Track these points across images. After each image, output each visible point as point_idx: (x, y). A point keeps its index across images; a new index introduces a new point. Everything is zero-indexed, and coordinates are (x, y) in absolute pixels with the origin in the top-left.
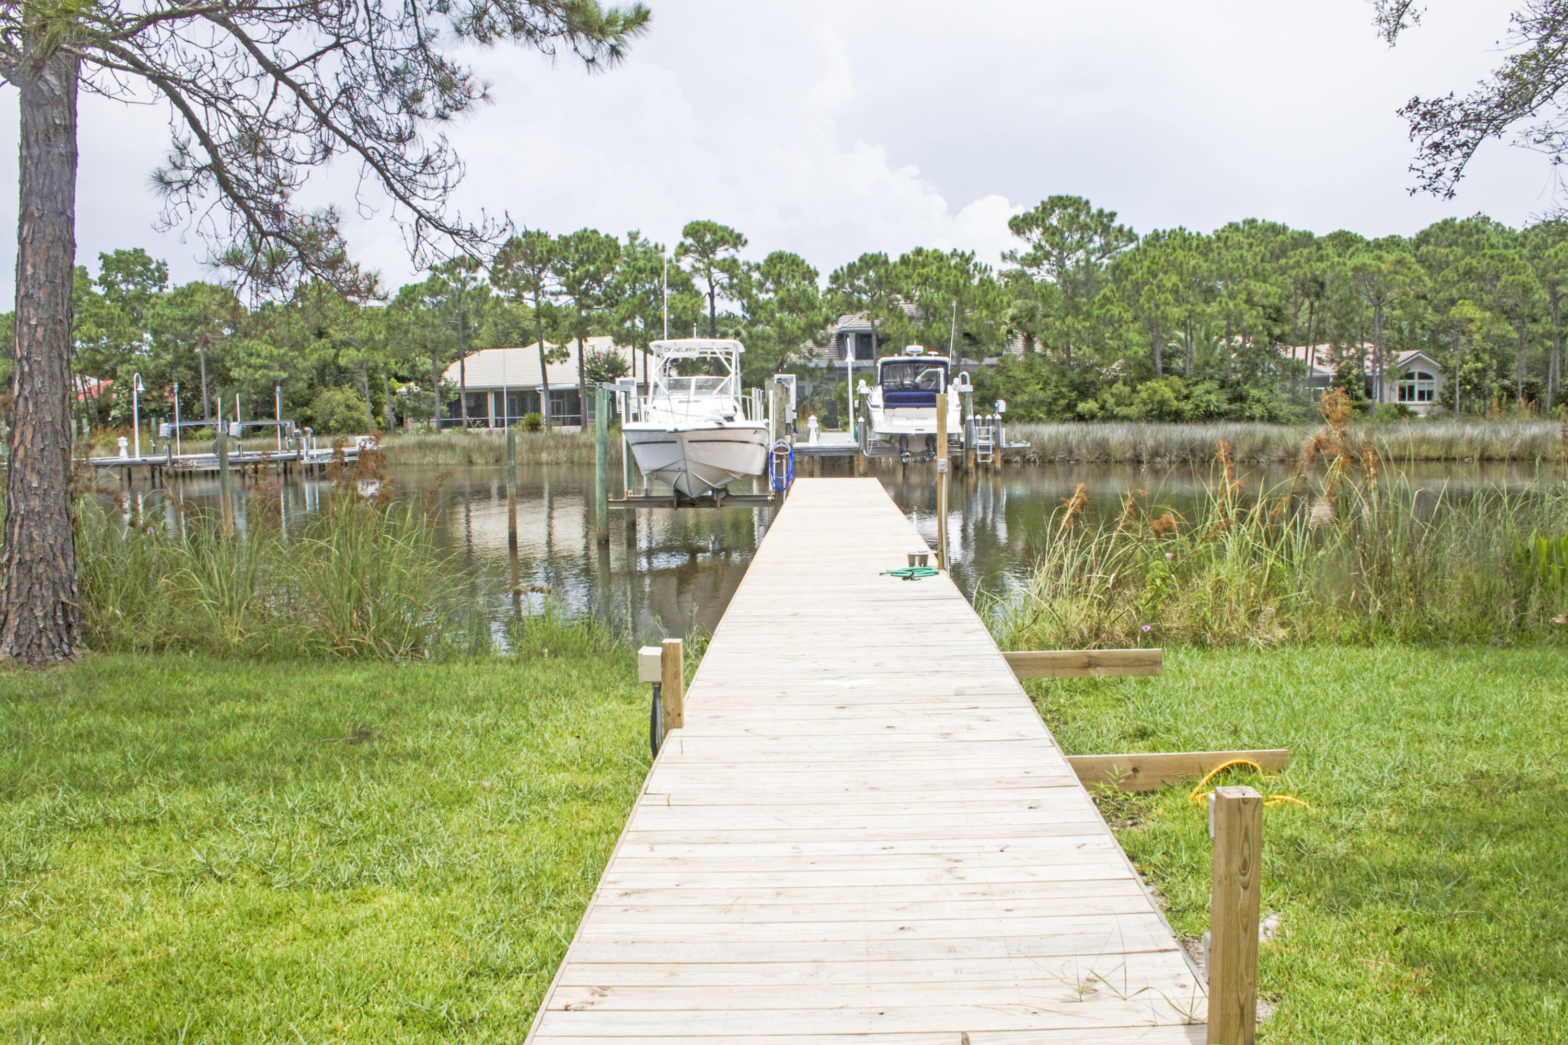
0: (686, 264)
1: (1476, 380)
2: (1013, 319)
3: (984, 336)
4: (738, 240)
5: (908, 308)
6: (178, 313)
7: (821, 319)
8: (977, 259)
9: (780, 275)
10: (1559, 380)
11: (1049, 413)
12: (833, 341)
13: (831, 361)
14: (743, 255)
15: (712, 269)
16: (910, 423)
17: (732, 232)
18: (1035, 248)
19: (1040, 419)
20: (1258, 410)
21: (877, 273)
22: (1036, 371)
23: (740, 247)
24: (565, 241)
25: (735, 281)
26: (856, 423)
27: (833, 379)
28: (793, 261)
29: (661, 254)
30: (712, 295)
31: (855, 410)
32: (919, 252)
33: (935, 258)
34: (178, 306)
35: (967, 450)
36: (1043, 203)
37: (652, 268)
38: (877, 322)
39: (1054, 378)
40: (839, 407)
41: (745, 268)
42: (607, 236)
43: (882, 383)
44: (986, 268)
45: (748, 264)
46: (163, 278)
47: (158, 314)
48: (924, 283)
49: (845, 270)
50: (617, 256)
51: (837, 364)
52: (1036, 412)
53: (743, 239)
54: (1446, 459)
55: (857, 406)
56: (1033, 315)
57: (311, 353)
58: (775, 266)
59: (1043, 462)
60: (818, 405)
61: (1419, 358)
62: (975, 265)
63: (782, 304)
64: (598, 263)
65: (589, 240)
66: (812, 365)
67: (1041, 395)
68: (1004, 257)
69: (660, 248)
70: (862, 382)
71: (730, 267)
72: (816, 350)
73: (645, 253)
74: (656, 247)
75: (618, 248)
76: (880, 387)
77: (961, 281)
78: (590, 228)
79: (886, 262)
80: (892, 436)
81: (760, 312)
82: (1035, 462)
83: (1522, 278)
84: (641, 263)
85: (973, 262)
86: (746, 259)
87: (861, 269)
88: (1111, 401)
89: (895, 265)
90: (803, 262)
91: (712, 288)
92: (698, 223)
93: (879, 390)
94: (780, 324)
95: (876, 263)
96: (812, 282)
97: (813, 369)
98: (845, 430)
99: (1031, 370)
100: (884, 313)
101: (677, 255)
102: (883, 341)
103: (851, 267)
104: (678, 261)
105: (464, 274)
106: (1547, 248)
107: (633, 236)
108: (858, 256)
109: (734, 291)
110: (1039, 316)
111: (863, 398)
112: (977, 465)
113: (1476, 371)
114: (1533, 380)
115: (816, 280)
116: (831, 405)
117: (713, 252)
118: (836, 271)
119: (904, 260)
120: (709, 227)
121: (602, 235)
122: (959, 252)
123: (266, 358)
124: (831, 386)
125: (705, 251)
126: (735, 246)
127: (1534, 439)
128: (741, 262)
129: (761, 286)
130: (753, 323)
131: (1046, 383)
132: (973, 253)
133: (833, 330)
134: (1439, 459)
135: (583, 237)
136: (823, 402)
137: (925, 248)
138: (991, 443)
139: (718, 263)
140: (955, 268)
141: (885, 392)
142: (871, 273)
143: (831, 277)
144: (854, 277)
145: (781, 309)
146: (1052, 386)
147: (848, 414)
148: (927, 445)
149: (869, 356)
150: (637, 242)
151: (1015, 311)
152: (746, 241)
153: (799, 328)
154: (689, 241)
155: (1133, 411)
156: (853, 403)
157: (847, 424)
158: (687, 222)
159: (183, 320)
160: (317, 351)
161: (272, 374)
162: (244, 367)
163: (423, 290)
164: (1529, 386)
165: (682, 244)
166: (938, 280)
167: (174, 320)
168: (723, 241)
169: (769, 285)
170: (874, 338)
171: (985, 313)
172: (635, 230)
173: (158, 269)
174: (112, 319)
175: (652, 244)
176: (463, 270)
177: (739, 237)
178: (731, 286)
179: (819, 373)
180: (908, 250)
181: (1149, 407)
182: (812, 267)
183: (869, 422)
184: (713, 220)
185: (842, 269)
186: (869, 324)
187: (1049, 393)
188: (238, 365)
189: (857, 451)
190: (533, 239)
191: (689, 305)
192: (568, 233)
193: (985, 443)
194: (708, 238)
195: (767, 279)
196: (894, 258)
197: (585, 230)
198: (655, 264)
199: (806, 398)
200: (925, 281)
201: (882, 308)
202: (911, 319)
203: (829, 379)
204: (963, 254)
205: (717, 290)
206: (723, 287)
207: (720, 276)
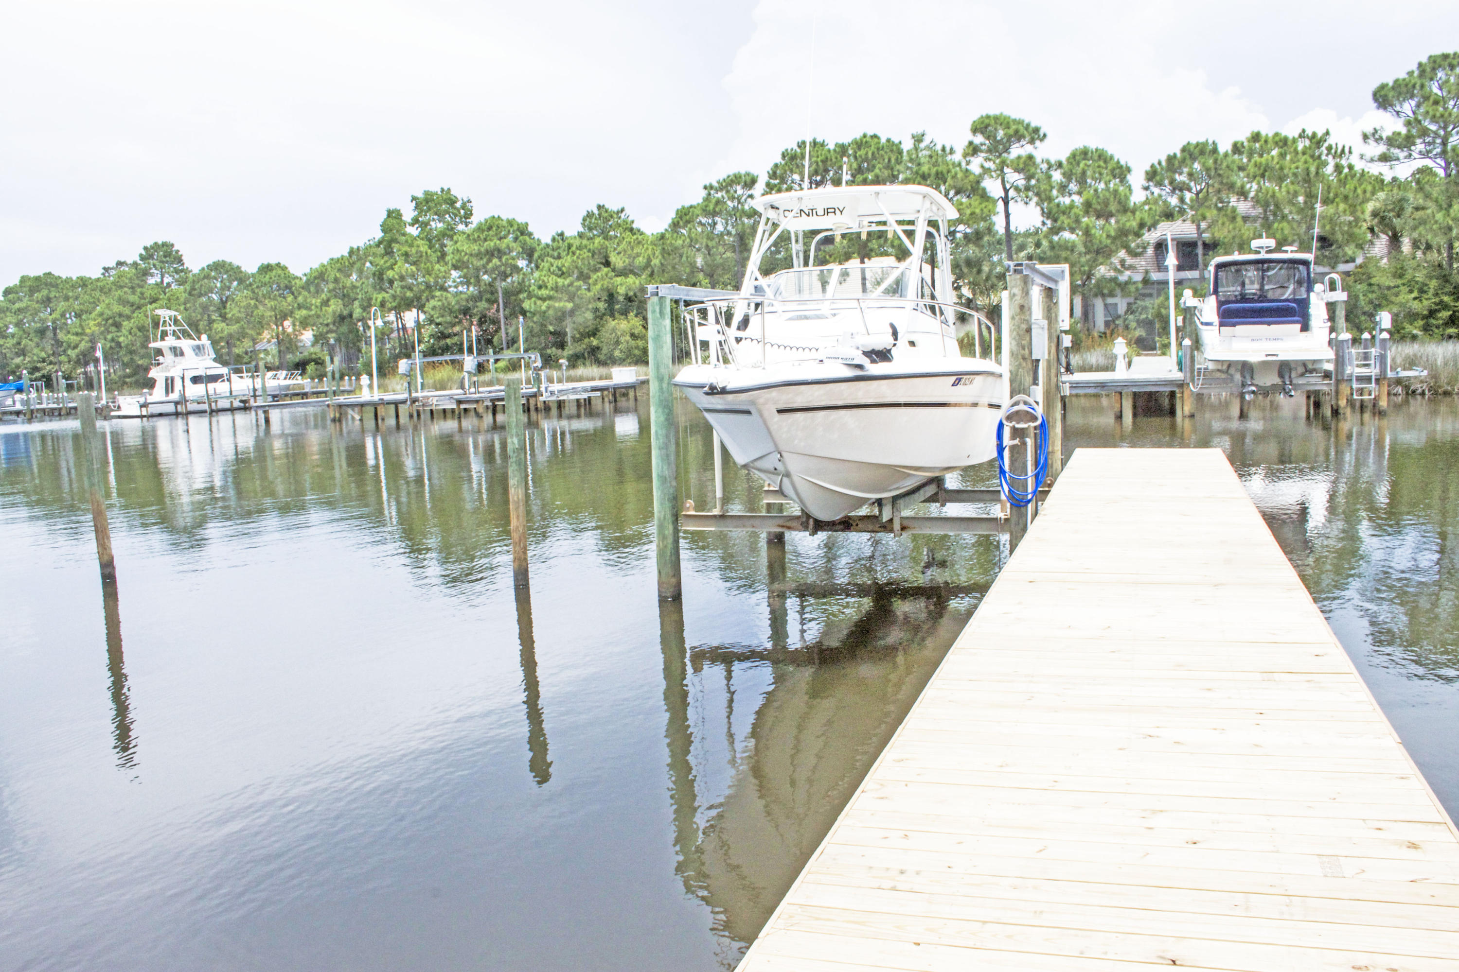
0: (975, 165)
2: (1375, 214)
3: (1339, 236)
4: (1035, 135)
5: (1242, 207)
6: (475, 248)
7: (1134, 224)
8: (1331, 141)
9: (1084, 173)
11: (1426, 328)
12: (1150, 251)
13: (1147, 272)
14: (1042, 152)
15: (1006, 170)
16: (1256, 345)
17: (1028, 125)
18: (1408, 123)
19: (1414, 338)
21: (1204, 165)
22: (1408, 277)
23: (1038, 143)
24: (842, 150)
25: (1033, 182)
26: (1180, 345)
27: (1150, 295)
28: (1100, 157)
29: (949, 158)
30: (1006, 202)
31: (1178, 329)
32: (1256, 137)
33: (1276, 143)
34: (475, 241)
35: (1338, 382)
36: (1420, 65)
37: (937, 173)
38: (1203, 225)
39: (1433, 283)
40: (1157, 326)
41: (1044, 166)
42: (888, 140)
43: (1216, 292)
44: (1343, 151)
45: (1048, 162)
46: (469, 214)
47: (459, 250)
48: (1263, 176)
49: (1164, 164)
50: (899, 162)
51: (1155, 276)
52: (1409, 328)
53: (1041, 134)
55: (1180, 323)
56: (1402, 209)
57: (595, 284)
58: (1078, 164)
59: (1436, 393)
60: (1133, 325)
62: (1329, 148)
63: (1088, 205)
64: (877, 171)
65: (868, 145)
66: (1123, 278)
67: (1416, 306)
68: (1365, 137)
69: (948, 150)
70: (1188, 293)
71: (1026, 165)
72: (1129, 261)
73: (931, 157)
74: (944, 149)
75: (900, 152)
76: (1213, 298)
77: (1313, 169)
78: (870, 133)
79: (1215, 151)
80: (1230, 364)
81: (1062, 218)
82: (1423, 394)
84: (925, 169)
85: (1326, 145)
86: (1045, 157)
87: (1183, 161)
89: (1226, 155)
90: (1112, 158)
91: (1006, 191)
92: (988, 117)
93: (1212, 301)
94: (1087, 232)
95: (1202, 153)
96: (1123, 180)
97: (1127, 283)
98: (1164, 354)
99: (1401, 276)
100: (1211, 214)
101: (965, 155)
102: (1211, 247)
103: (1171, 159)
104: (968, 163)
105: (740, 191)
107: (918, 139)
108: (1181, 147)
109: (1030, 194)
110: (1409, 210)
111: (1188, 313)
112: (1351, 403)
115: (1129, 177)
116: (1148, 324)
117: (1007, 150)
118: (1152, 166)
119: (1237, 148)
120: (1001, 121)
121: (883, 140)
122: (1309, 132)
123: (552, 289)
124: (1148, 302)
125: (998, 148)
126: (1032, 142)
128: (1038, 160)
129: (1063, 189)
130: (1055, 231)
131: (1422, 291)
132: (1327, 133)
133: (1151, 237)
135: (862, 143)
136: (1138, 321)
137: (1263, 133)
138: (1373, 371)
139: (1012, 161)
140: (1304, 153)
141: (1220, 304)
142: (1197, 166)
143: (1147, 173)
144: (1175, 172)
145: (1087, 213)
146: (1430, 295)
147: (1168, 334)
148: (1281, 375)
149: (1194, 266)
150: (922, 145)
151: (1378, 205)
152: (1045, 135)
153: (1108, 236)
154: (979, 139)
156: (1175, 320)
157: (1166, 346)
158: (976, 117)
159: (479, 256)
160: (601, 280)
161: (557, 305)
162: (533, 299)
163: (698, 211)
165: (971, 143)
166: (1281, 169)
167: (471, 255)
168: (1018, 136)
169: (1073, 186)
170: (1200, 244)
171: (1342, 206)
172: (920, 131)
173: (463, 207)
174: (421, 256)
175: (939, 147)
176: (739, 188)
177: (1036, 130)
178: (1028, 188)
179: (1132, 288)
180: (1243, 136)
182: (1123, 163)
183: (1197, 344)
184: (1006, 113)
185: (1160, 163)
186: (1194, 226)
187: (1425, 303)
188: (530, 297)
189: (1181, 385)
190: (809, 148)
191: (978, 211)
192: (846, 139)
193: (1364, 371)
194: (1000, 134)
195: (1069, 180)
196: (1224, 147)
197: (865, 136)
198: (942, 168)
199: (1119, 317)
200: (1263, 172)
201: (1209, 207)
202: (1246, 219)
203: (1145, 295)
204: (1314, 135)
205: (1012, 193)
206: (1017, 189)
207: (1014, 177)
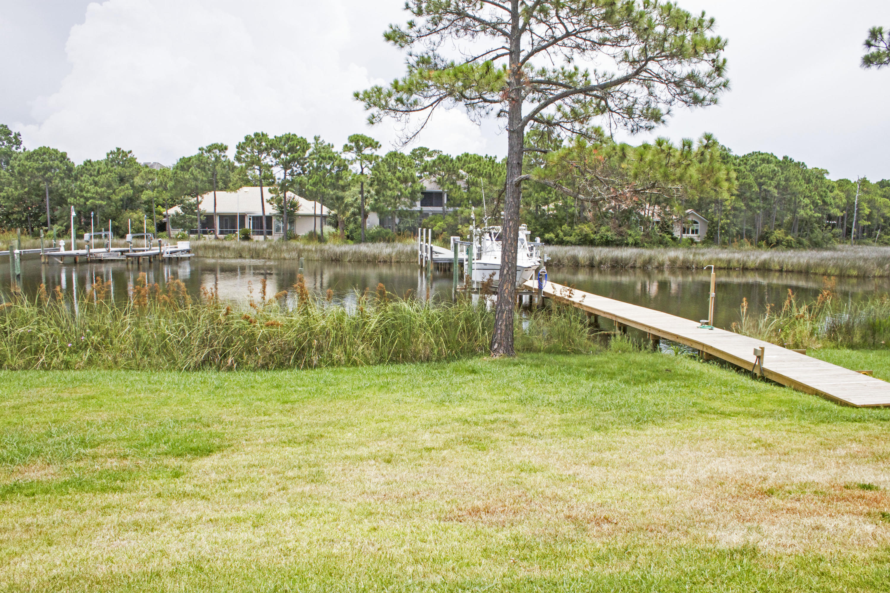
0: (349, 156)
1: (727, 228)
4: (376, 145)
9: (396, 164)
10: (761, 229)
15: (363, 159)
17: (373, 140)
20: (630, 240)
23: (377, 149)
24: (278, 140)
30: (362, 174)
37: (328, 156)
41: (377, 158)
42: (301, 138)
46: (19, 143)
47: (23, 165)
53: (379, 144)
54: (728, 268)
60: (402, 229)
61: (692, 213)
64: (299, 153)
65: (292, 140)
69: (332, 146)
71: (371, 158)
73: (324, 148)
74: (329, 145)
75: (308, 144)
77: (492, 173)
78: (292, 133)
83: (748, 181)
84: (323, 154)
88: (561, 234)
91: (362, 168)
92: (358, 136)
95: (447, 160)
100: (450, 186)
101: (343, 150)
104: (343, 154)
105: (218, 153)
106: (757, 167)
107: (316, 139)
113: (727, 224)
114: (749, 228)
117: (363, 151)
120: (363, 138)
121: (299, 137)
122: (489, 156)
123: (94, 193)
124: (409, 219)
125: (359, 149)
126: (375, 148)
127: (765, 260)
128: (376, 156)
134: (724, 268)
135: (289, 138)
136: (405, 227)
139: (365, 156)
150: (319, 142)
152: (380, 146)
154: (351, 144)
155: (572, 239)
158: (351, 134)
159: (38, 169)
160: (125, 190)
163: (195, 161)
164: (748, 231)
165: (347, 145)
168: (369, 145)
172: (317, 135)
173: (15, 138)
175: (327, 144)
176: (218, 151)
177: (377, 143)
181: (580, 237)
184: (365, 134)
190: (260, 137)
192: (279, 135)
194: (362, 143)
195: (389, 165)
197: (289, 134)
198: (330, 154)
200: (471, 171)
